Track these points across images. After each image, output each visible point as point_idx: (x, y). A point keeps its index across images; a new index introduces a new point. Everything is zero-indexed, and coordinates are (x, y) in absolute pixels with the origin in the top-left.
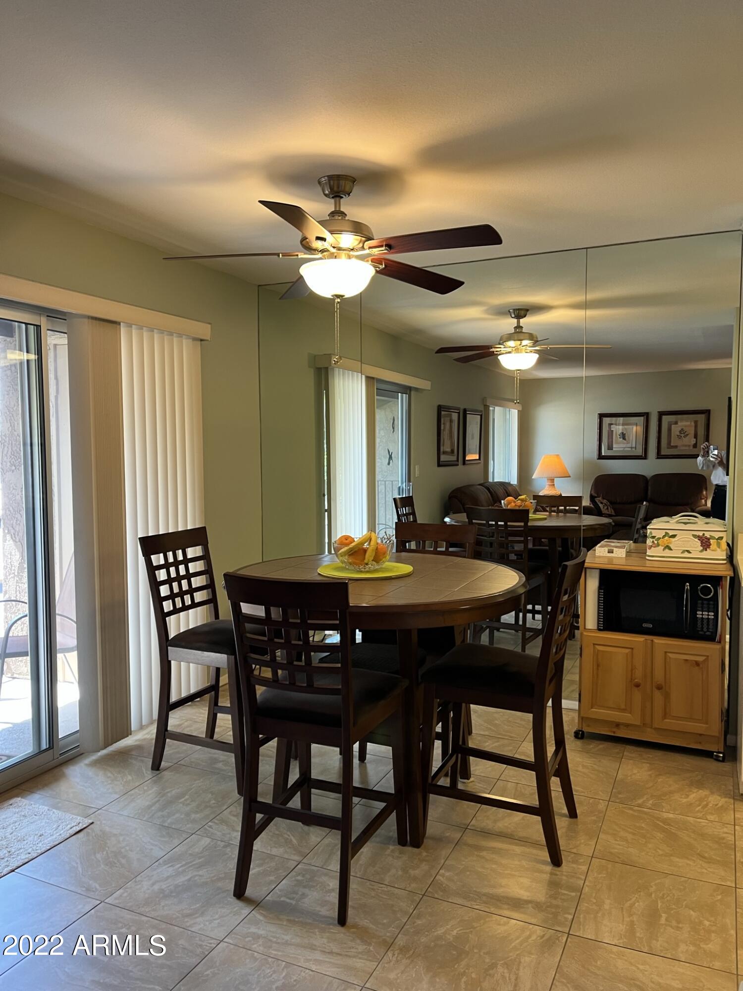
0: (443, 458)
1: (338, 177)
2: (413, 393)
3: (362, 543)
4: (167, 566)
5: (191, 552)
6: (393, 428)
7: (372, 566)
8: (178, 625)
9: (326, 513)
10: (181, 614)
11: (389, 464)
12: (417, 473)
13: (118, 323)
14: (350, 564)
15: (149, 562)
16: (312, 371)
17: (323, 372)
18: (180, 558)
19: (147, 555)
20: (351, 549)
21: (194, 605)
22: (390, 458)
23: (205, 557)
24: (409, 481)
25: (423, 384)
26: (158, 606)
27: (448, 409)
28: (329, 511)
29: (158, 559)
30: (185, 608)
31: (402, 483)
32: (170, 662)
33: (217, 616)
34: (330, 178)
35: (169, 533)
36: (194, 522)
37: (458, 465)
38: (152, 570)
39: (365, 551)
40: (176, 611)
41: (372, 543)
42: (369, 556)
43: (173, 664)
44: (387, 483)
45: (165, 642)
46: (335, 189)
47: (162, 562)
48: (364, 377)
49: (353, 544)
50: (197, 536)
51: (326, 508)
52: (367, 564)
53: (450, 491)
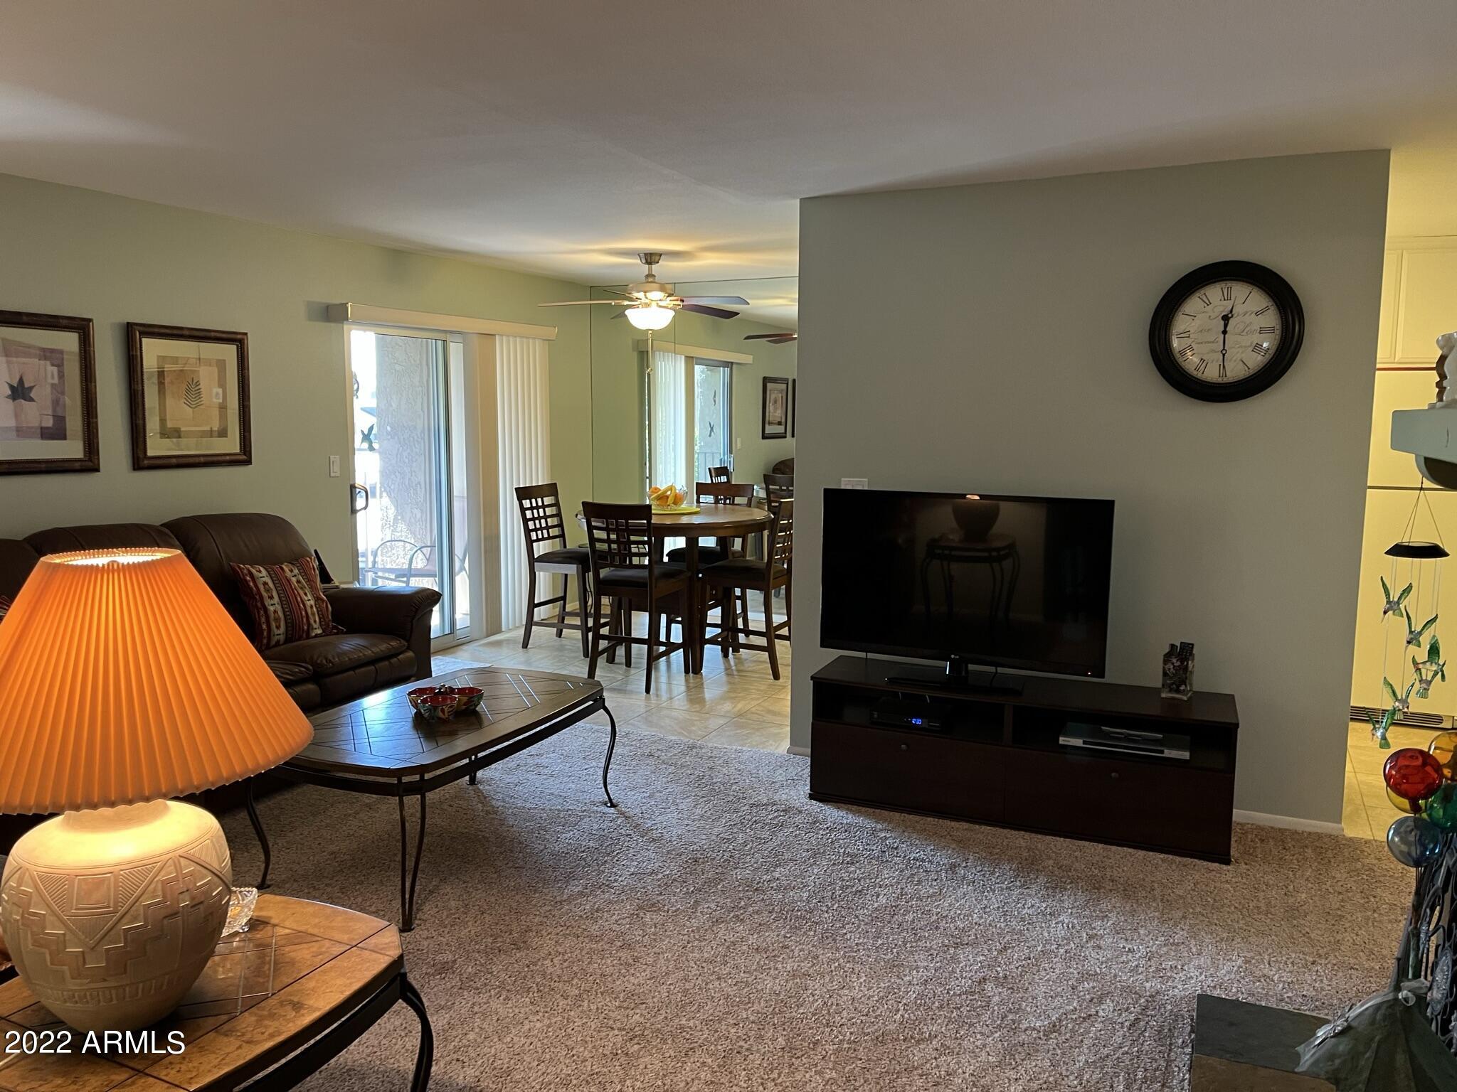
0: (769, 429)
1: (651, 254)
2: (734, 366)
3: (666, 491)
4: (531, 508)
5: (547, 500)
6: (715, 401)
7: (674, 507)
8: (540, 549)
9: (648, 480)
10: (541, 542)
11: (710, 436)
12: (739, 445)
13: (494, 335)
14: (658, 505)
15: (521, 505)
16: (635, 354)
17: (645, 353)
18: (540, 504)
19: (520, 500)
20: (659, 496)
21: (549, 538)
22: (712, 429)
23: (557, 504)
24: (731, 453)
25: (747, 359)
26: (528, 535)
27: (774, 380)
28: (650, 478)
29: (526, 503)
30: (543, 539)
31: (724, 455)
32: (535, 573)
33: (565, 547)
34: (646, 254)
35: (532, 487)
36: (543, 480)
37: (785, 437)
38: (523, 510)
39: (668, 497)
40: (538, 540)
41: (673, 491)
42: (670, 500)
43: (537, 573)
44: (707, 455)
45: (532, 560)
46: (649, 260)
47: (529, 506)
48: (683, 357)
49: (660, 492)
50: (552, 489)
51: (648, 475)
52: (669, 505)
53: (777, 462)
